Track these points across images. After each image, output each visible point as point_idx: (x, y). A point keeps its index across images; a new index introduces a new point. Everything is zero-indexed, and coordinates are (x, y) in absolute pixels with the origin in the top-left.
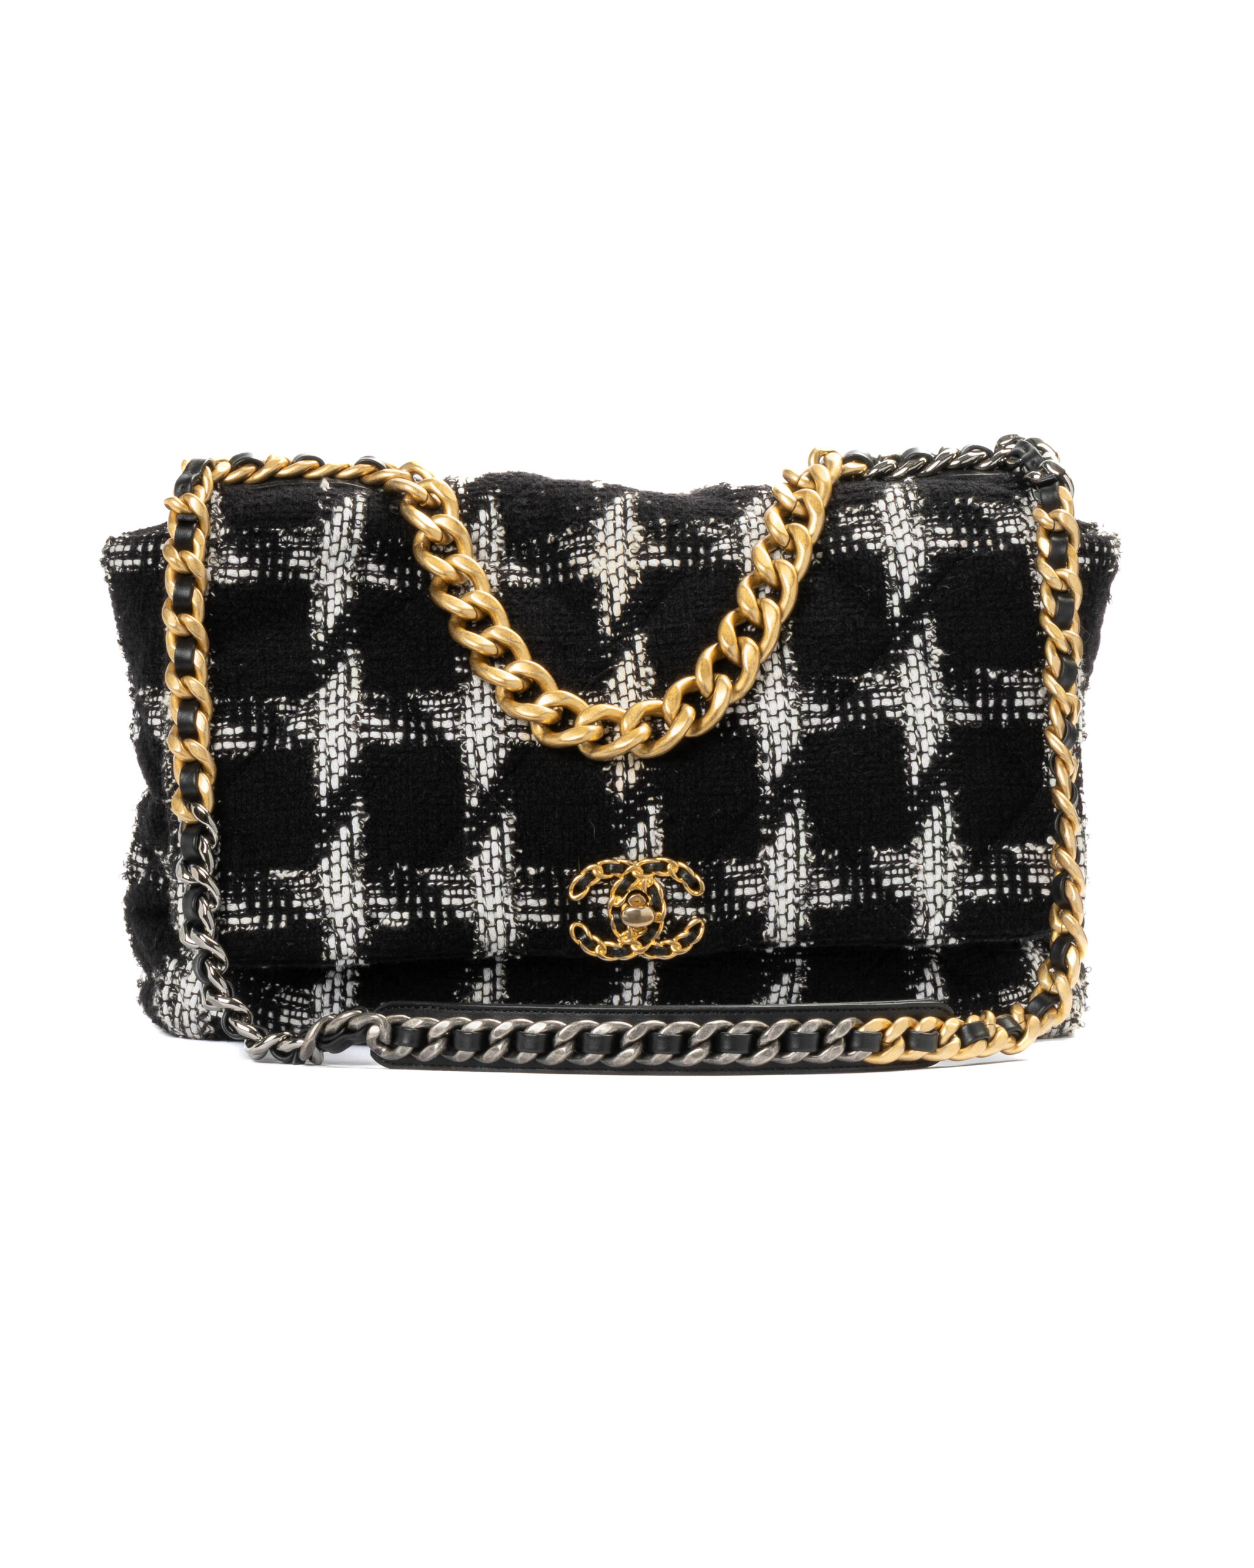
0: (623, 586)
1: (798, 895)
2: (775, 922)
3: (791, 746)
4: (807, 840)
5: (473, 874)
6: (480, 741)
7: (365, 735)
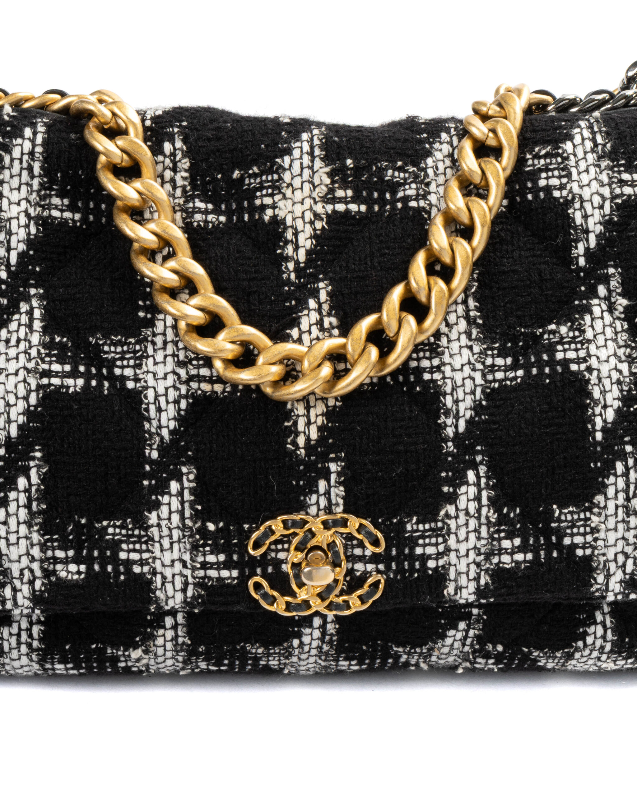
0: (309, 230)
1: (479, 554)
2: (456, 580)
3: (475, 401)
4: (489, 498)
5: (151, 529)
6: (161, 391)
7: (45, 381)
